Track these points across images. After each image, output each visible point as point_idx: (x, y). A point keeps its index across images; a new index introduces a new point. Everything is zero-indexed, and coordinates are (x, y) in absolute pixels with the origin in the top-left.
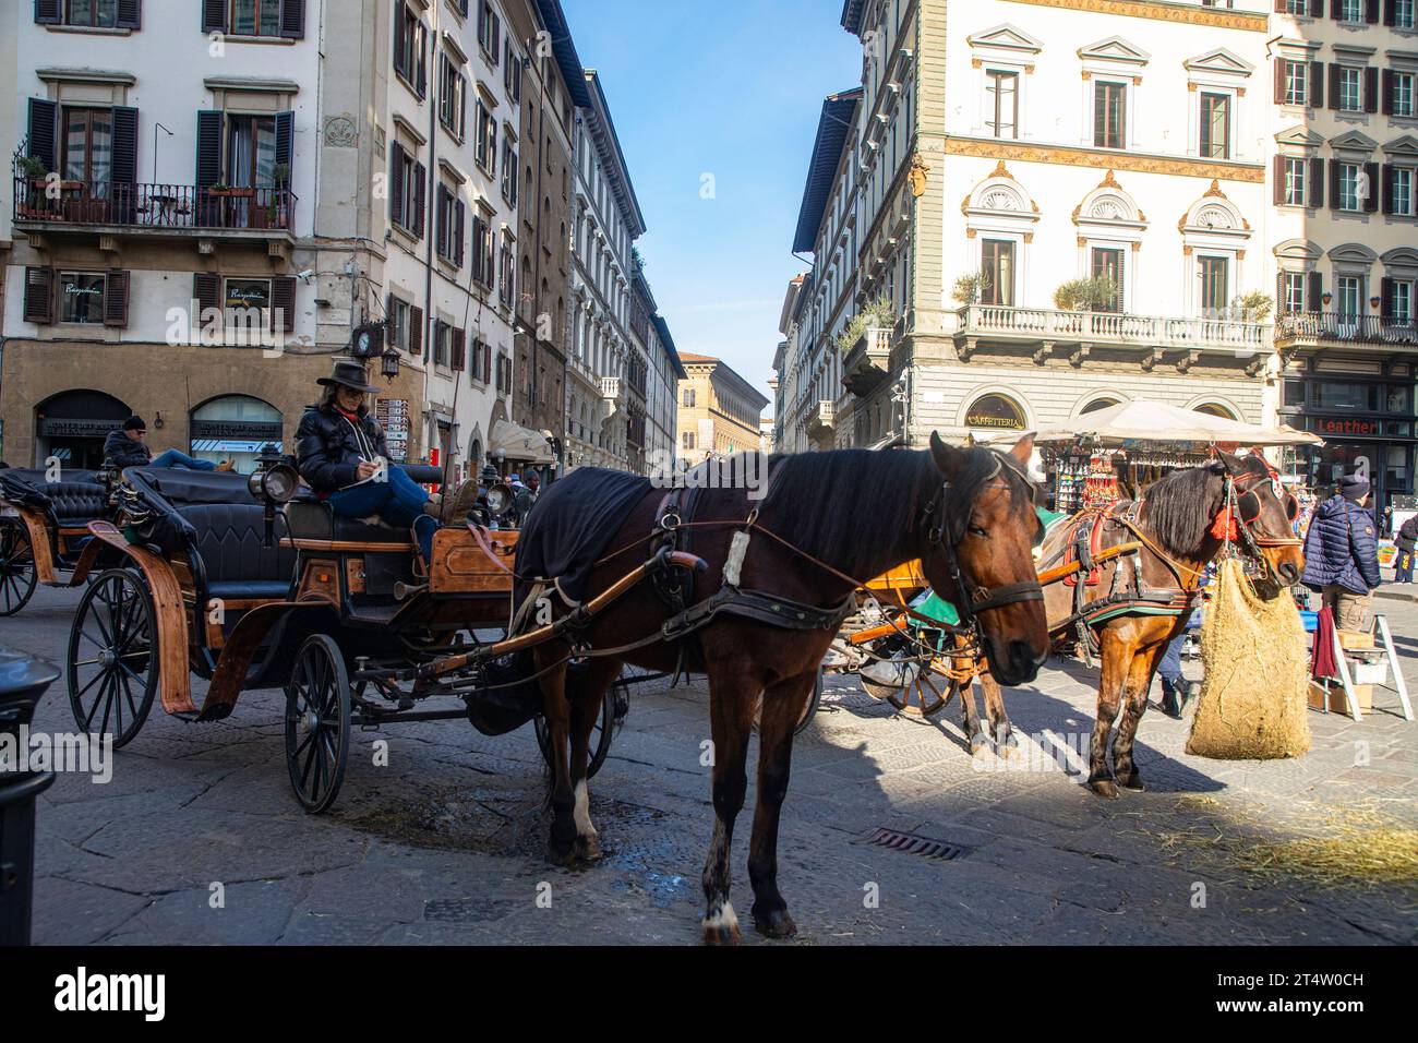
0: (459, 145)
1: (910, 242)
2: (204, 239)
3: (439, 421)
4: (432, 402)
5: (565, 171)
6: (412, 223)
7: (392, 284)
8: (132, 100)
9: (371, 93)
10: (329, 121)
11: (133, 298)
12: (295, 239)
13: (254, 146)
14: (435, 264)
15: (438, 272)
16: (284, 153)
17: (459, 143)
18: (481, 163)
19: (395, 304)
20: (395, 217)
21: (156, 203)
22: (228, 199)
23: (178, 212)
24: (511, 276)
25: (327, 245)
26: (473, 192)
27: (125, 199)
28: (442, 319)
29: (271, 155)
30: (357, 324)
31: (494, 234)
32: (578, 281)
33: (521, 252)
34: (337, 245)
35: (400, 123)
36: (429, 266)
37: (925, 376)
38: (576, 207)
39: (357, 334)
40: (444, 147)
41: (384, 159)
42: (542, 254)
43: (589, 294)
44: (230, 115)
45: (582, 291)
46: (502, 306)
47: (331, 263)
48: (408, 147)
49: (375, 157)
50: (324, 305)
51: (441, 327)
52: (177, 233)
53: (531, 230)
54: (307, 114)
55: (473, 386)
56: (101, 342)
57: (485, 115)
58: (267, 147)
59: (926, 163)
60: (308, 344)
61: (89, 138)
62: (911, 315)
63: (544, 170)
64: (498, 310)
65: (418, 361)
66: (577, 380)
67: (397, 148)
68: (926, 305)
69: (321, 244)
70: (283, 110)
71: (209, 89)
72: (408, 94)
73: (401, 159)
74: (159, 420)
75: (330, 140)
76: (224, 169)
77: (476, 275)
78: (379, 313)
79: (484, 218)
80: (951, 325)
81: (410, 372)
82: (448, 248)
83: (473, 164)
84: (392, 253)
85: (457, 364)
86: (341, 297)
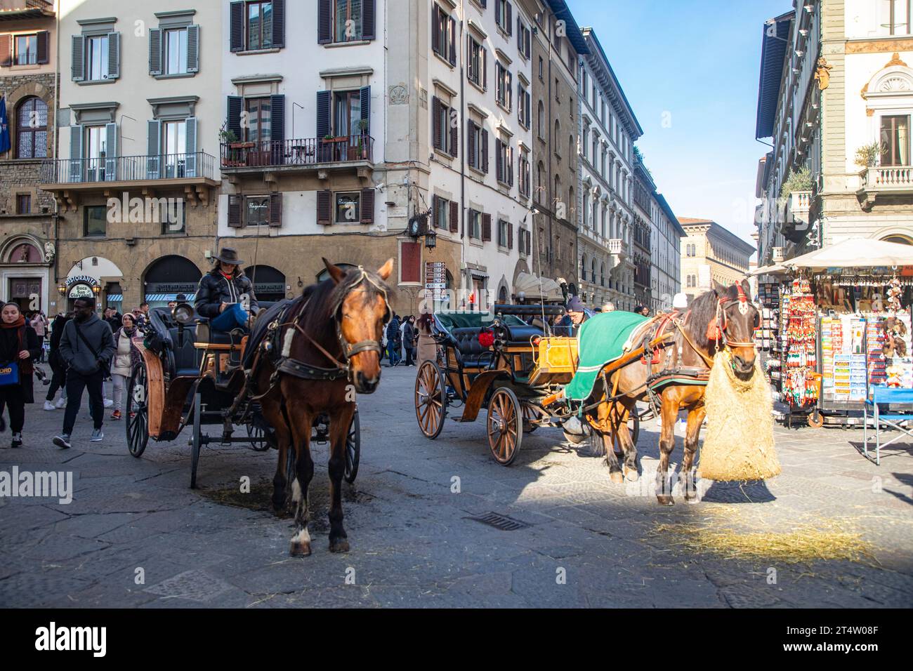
0: (483, 93)
1: (819, 125)
2: (321, 169)
3: (473, 275)
4: (468, 263)
5: (571, 100)
6: (449, 148)
7: (435, 188)
8: (282, 90)
9: (416, 67)
10: (392, 89)
11: (284, 209)
12: (373, 165)
13: (349, 108)
14: (467, 172)
15: (470, 178)
16: (365, 113)
17: (483, 92)
18: (501, 102)
19: (438, 201)
20: (437, 145)
21: (295, 150)
22: (335, 143)
23: (306, 155)
24: (528, 175)
25: (392, 167)
26: (494, 122)
27: (277, 150)
28: (474, 207)
29: (359, 113)
30: (411, 216)
31: (512, 149)
32: (585, 174)
33: (536, 159)
34: (398, 166)
35: (437, 84)
36: (462, 174)
37: (832, 225)
38: (582, 123)
39: (411, 222)
40: (472, 95)
41: (427, 109)
42: (554, 160)
43: (594, 182)
44: (335, 92)
45: (589, 181)
46: (521, 196)
47: (396, 178)
48: (444, 99)
49: (421, 108)
50: (391, 205)
51: (473, 214)
52: (305, 168)
53: (543, 143)
54: (378, 86)
55: (499, 251)
56: (269, 237)
57: (502, 71)
58: (357, 109)
59: (829, 64)
60: (383, 230)
61: (260, 115)
62: (821, 179)
63: (553, 100)
64: (518, 199)
65: (456, 237)
66: (586, 242)
67: (436, 101)
68: (832, 171)
69: (389, 167)
70: (365, 85)
71: (323, 78)
72: (443, 64)
73: (440, 109)
74: (300, 282)
75: (392, 101)
76: (332, 126)
77: (499, 178)
78: (426, 205)
79: (504, 139)
80: (855, 184)
81: (451, 244)
82: (477, 161)
83: (494, 104)
84: (435, 169)
85: (486, 236)
86: (401, 199)
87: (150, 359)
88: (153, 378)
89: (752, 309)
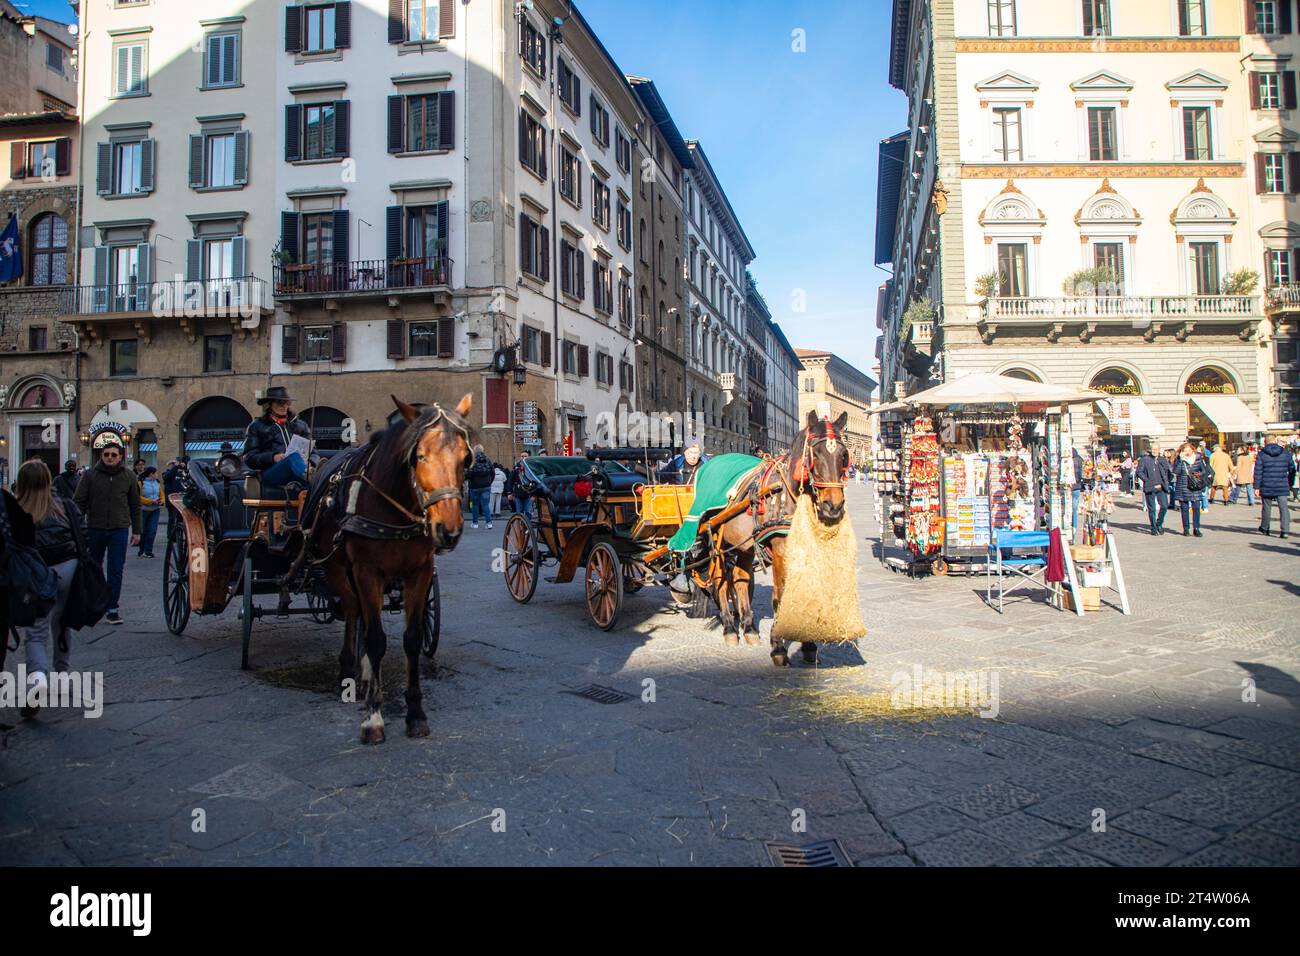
0: (577, 210)
1: (938, 252)
2: (392, 296)
3: (569, 415)
4: (562, 402)
5: (676, 219)
6: (539, 271)
7: (525, 317)
8: (345, 204)
9: (502, 181)
10: (473, 204)
11: (349, 341)
12: (453, 290)
13: (425, 226)
14: (560, 298)
15: (564, 305)
16: (443, 231)
17: (578, 208)
18: (598, 220)
19: (528, 332)
20: (526, 267)
21: (361, 274)
22: (409, 266)
23: (375, 279)
24: (629, 302)
25: (475, 293)
26: (591, 242)
27: (340, 273)
28: (569, 338)
29: (436, 231)
30: (497, 348)
31: (611, 273)
32: (694, 301)
33: (638, 283)
34: (481, 292)
35: (526, 200)
36: (555, 301)
37: (956, 358)
38: (689, 245)
39: (497, 355)
40: (565, 212)
41: (514, 227)
42: (659, 285)
43: (703, 309)
44: (408, 208)
45: (697, 309)
46: (621, 326)
47: (476, 305)
48: (533, 216)
49: (506, 226)
50: (474, 336)
51: (568, 346)
52: (373, 293)
53: (646, 266)
54: (457, 201)
55: (598, 387)
56: (330, 374)
57: (599, 186)
58: (433, 226)
59: (945, 188)
60: (464, 365)
61: (320, 233)
62: (942, 308)
63: (657, 219)
64: (618, 329)
65: (549, 372)
66: (696, 377)
67: (524, 218)
68: (952, 301)
69: (470, 293)
70: (442, 200)
71: (393, 191)
72: (533, 178)
73: (527, 226)
74: (368, 426)
75: (474, 217)
76: (405, 246)
77: (597, 305)
78: (514, 335)
79: (602, 262)
80: (975, 315)
81: (543, 380)
82: (571, 286)
83: (590, 223)
84: (524, 295)
85: (584, 371)
86: (485, 329)
87: (190, 520)
88: (194, 542)
89: (841, 446)
